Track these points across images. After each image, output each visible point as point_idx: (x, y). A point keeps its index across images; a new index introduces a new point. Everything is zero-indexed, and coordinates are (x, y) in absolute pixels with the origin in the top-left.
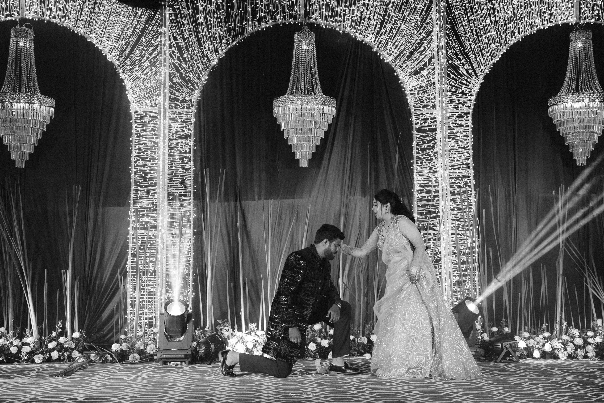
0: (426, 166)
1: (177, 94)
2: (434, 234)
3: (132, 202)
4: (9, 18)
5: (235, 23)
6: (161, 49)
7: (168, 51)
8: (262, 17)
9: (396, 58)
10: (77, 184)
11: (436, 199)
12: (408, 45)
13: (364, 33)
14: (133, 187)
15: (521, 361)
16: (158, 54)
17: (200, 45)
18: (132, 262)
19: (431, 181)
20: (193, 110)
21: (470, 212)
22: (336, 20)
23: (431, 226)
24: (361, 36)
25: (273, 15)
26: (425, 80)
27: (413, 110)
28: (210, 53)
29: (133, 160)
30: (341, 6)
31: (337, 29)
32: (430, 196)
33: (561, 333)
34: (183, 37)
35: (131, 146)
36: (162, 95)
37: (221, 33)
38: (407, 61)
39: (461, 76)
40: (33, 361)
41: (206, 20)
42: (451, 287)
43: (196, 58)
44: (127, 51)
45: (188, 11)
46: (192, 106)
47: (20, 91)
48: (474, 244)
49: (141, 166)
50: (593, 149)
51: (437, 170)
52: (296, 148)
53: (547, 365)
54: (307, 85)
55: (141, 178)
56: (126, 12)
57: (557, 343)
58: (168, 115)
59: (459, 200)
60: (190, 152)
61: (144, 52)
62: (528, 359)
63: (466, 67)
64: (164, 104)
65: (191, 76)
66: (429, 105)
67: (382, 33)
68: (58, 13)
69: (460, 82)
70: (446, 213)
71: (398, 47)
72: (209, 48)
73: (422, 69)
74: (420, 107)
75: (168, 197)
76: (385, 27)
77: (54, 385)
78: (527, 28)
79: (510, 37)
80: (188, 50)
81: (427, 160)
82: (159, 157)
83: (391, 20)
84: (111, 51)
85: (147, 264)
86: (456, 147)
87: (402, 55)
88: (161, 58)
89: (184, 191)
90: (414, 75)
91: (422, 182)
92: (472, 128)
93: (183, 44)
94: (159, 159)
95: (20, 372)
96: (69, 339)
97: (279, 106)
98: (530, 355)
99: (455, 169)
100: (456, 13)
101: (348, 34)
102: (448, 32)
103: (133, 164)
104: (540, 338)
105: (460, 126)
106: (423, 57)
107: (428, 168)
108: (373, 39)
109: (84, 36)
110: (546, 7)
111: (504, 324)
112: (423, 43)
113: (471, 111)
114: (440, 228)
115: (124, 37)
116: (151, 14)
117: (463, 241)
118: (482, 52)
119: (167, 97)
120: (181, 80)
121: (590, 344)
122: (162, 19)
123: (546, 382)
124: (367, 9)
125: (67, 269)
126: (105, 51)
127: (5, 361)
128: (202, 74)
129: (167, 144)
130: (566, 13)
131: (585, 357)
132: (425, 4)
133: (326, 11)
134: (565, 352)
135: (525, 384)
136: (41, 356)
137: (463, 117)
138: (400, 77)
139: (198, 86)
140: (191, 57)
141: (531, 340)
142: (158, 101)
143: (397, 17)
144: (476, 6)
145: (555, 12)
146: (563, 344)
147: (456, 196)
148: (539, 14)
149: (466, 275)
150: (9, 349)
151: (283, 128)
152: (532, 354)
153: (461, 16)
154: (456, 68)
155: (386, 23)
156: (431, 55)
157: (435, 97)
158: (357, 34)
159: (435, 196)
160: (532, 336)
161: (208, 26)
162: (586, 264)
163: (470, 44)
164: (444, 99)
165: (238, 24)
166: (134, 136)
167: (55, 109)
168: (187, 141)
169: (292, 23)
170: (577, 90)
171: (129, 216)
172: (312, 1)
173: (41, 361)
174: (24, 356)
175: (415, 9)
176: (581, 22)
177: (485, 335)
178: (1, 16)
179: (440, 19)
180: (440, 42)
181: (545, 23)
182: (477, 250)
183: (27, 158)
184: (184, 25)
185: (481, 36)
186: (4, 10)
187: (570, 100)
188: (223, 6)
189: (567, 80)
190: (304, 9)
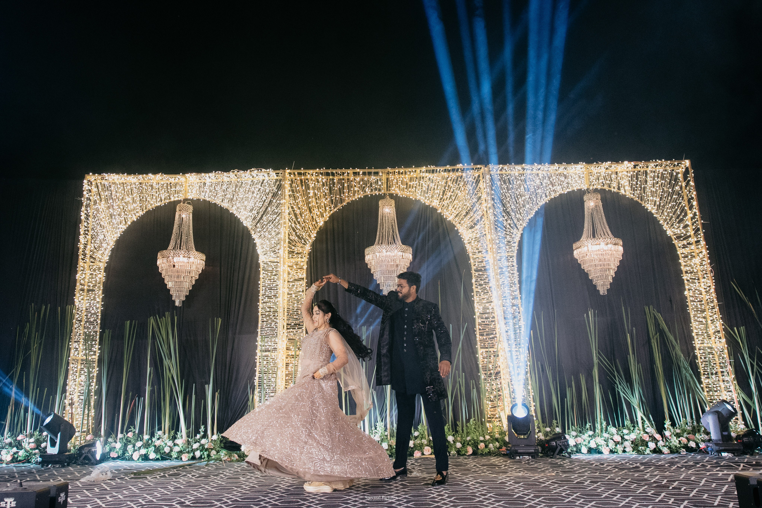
0: (484, 297)
1: (293, 248)
2: (494, 352)
3: (259, 330)
4: (176, 199)
5: (336, 195)
6: (282, 215)
7: (287, 217)
8: (355, 190)
9: (455, 217)
10: (218, 318)
11: (493, 323)
12: (464, 207)
13: (431, 199)
14: (260, 319)
15: (573, 457)
16: (279, 219)
17: (311, 212)
18: (259, 378)
19: (488, 309)
20: (305, 259)
22: (410, 191)
23: (491, 345)
24: (428, 201)
25: (363, 189)
26: (479, 233)
27: (471, 255)
28: (318, 217)
29: (261, 298)
30: (413, 181)
31: (410, 197)
32: (489, 321)
33: (602, 431)
34: (298, 207)
35: (259, 288)
36: (282, 248)
37: (326, 202)
38: (464, 218)
39: (506, 228)
40: (181, 459)
41: (315, 194)
42: (510, 394)
43: (308, 222)
44: (258, 218)
45: (302, 188)
46: (305, 257)
47: (180, 249)
48: (526, 359)
49: (266, 303)
50: (612, 281)
51: (492, 300)
52: (383, 286)
53: (595, 460)
54: (390, 239)
55: (266, 311)
57: (600, 441)
58: (286, 263)
59: (511, 324)
60: (303, 291)
61: (270, 218)
62: (577, 454)
63: (509, 222)
64: (284, 256)
65: (304, 234)
66: (482, 251)
67: (444, 199)
68: (210, 194)
69: (505, 233)
70: (502, 334)
71: (457, 209)
72: (317, 214)
73: (475, 224)
75: (287, 326)
76: (446, 194)
78: (551, 193)
79: (539, 200)
80: (301, 216)
81: (484, 293)
82: (280, 296)
83: (450, 189)
84: (246, 219)
85: (270, 380)
87: (460, 214)
88: (281, 221)
90: (470, 228)
91: (481, 310)
92: (517, 267)
93: (298, 212)
94: (280, 298)
96: (210, 440)
97: (369, 254)
98: (579, 451)
99: (506, 299)
100: (498, 184)
101: (419, 200)
102: (493, 197)
103: (261, 301)
104: (586, 436)
105: (508, 266)
106: (476, 215)
108: (438, 203)
109: (227, 209)
111: (555, 424)
112: (476, 205)
113: (515, 254)
114: (498, 347)
115: (256, 209)
116: (276, 192)
118: (519, 211)
119: (287, 250)
120: (296, 238)
121: (627, 440)
122: (283, 194)
125: (209, 384)
126: (242, 219)
127: (160, 458)
128: (311, 232)
129: (286, 285)
130: (579, 182)
131: (624, 451)
132: (475, 177)
133: (402, 184)
134: (607, 448)
136: (186, 454)
137: (510, 259)
138: (460, 231)
139: (309, 242)
140: (304, 221)
141: (578, 438)
142: (279, 254)
143: (454, 187)
144: (513, 178)
145: (570, 181)
146: (605, 441)
147: (509, 320)
148: (559, 182)
150: (163, 449)
151: (372, 271)
152: (580, 450)
153: (502, 185)
154: (501, 223)
155: (447, 192)
156: (481, 214)
157: (487, 245)
158: (426, 200)
159: (492, 321)
160: (579, 434)
161: (316, 198)
162: (616, 373)
163: (510, 205)
164: (494, 246)
165: (338, 196)
166: (262, 280)
167: (206, 262)
168: (301, 283)
169: (377, 194)
170: (594, 236)
171: (257, 341)
172: (391, 177)
173: (187, 459)
174: (174, 455)
175: (468, 182)
176: (591, 188)
177: (540, 434)
178: (171, 197)
179: (486, 188)
180: (488, 204)
181: (565, 189)
182: (528, 363)
183: (184, 299)
184: (298, 198)
185: (518, 199)
186: (174, 194)
187: (590, 244)
188: (327, 184)
189: (585, 229)
190: (386, 184)
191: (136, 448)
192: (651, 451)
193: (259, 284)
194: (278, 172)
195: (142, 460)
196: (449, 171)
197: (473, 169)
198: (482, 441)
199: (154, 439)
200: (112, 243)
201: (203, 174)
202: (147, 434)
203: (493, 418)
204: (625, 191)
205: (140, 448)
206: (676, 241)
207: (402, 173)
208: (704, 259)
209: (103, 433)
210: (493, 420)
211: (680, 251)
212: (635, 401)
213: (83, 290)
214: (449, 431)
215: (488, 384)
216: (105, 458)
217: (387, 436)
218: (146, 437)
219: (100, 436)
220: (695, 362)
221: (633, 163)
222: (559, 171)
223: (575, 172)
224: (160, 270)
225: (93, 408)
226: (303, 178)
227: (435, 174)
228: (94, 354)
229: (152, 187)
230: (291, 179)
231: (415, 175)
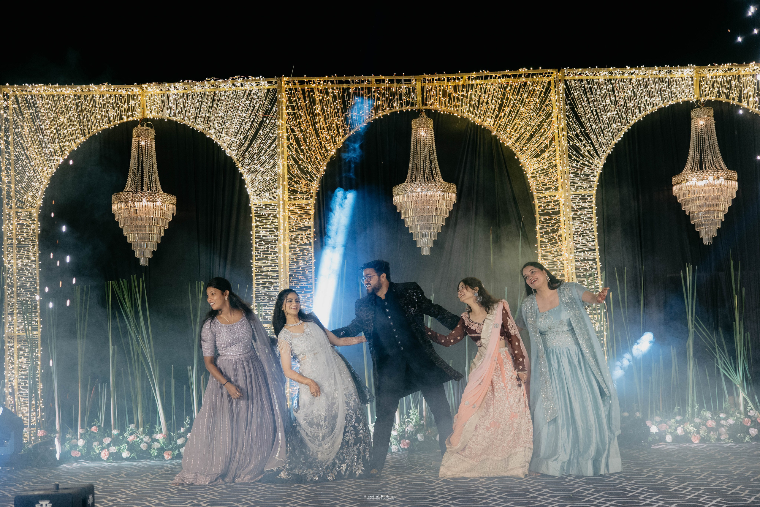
0: (551, 249)
1: (296, 186)
3: (254, 296)
4: (131, 119)
5: (352, 112)
6: (278, 141)
7: (286, 143)
8: (379, 105)
9: (516, 142)
10: (200, 280)
12: (528, 128)
13: (482, 117)
14: (254, 281)
15: (654, 446)
16: (276, 147)
17: (318, 135)
19: (556, 265)
20: (313, 201)
22: (454, 105)
24: (479, 120)
25: (390, 103)
26: (547, 163)
27: (535, 193)
28: (328, 143)
29: (254, 253)
30: (459, 91)
31: (455, 115)
33: (693, 415)
34: (300, 128)
35: (252, 240)
36: (281, 187)
37: (338, 123)
38: (527, 143)
39: (583, 157)
40: (163, 458)
41: (323, 111)
43: (314, 149)
44: (246, 145)
45: (305, 102)
46: (311, 197)
47: (142, 190)
48: (603, 328)
49: (262, 259)
50: (720, 227)
51: (562, 253)
52: (418, 236)
54: (426, 171)
55: (262, 271)
56: (244, 107)
57: (689, 427)
58: (287, 207)
60: (310, 244)
61: (262, 145)
62: (660, 444)
63: (588, 148)
64: (283, 197)
65: (310, 167)
66: (551, 188)
67: (501, 116)
68: (178, 111)
69: (582, 164)
71: (518, 130)
72: (326, 138)
73: (543, 151)
74: (542, 190)
76: (504, 110)
78: (647, 107)
79: (631, 117)
80: (305, 142)
81: (551, 244)
82: (280, 249)
83: (510, 103)
84: (229, 146)
86: (580, 229)
87: (521, 138)
88: (279, 150)
89: (305, 283)
90: (535, 157)
92: (596, 210)
93: (300, 136)
94: (280, 253)
97: (398, 194)
98: (662, 440)
99: (580, 252)
100: (575, 94)
101: (467, 119)
102: (567, 114)
103: (254, 258)
104: (672, 422)
105: (584, 208)
106: (544, 139)
107: (553, 252)
108: (492, 123)
109: (203, 133)
110: (666, 85)
111: (635, 408)
112: (543, 125)
113: (594, 192)
115: (242, 132)
116: (269, 108)
118: (603, 133)
119: (286, 189)
120: (299, 172)
121: (723, 426)
122: (279, 112)
124: (485, 93)
125: (192, 365)
126: (224, 146)
127: (136, 457)
128: (320, 164)
129: (287, 236)
130: (687, 91)
131: (719, 439)
132: (544, 86)
133: (443, 97)
134: (698, 436)
136: (170, 452)
137: (587, 199)
138: (521, 161)
139: (317, 177)
140: (309, 149)
141: (663, 424)
142: (277, 193)
143: (515, 100)
144: (595, 87)
145: (675, 90)
146: (696, 428)
147: (583, 279)
148: (659, 92)
150: (139, 446)
151: (403, 217)
152: (664, 439)
153: (580, 97)
154: (577, 150)
155: (505, 107)
156: (551, 137)
157: (557, 180)
158: (476, 119)
160: (664, 420)
161: (325, 117)
162: (716, 345)
163: (591, 125)
164: (566, 181)
165: (355, 114)
166: (255, 229)
167: (177, 205)
168: (307, 233)
169: (409, 110)
170: (701, 168)
172: (429, 86)
173: (170, 458)
174: (154, 452)
175: (534, 91)
176: (702, 100)
178: (123, 116)
179: (559, 100)
180: (560, 124)
181: (666, 101)
182: (605, 334)
183: (151, 256)
184: (301, 117)
185: (602, 116)
186: (126, 111)
187: (694, 179)
188: (339, 96)
189: (690, 158)
190: (421, 96)
191: (104, 445)
192: (751, 439)
193: (252, 235)
194: (270, 80)
195: (114, 459)
196: (509, 77)
197: (541, 74)
199: (125, 435)
200: (46, 181)
201: (166, 84)
202: (115, 428)
204: (748, 104)
205: (109, 445)
207: (444, 80)
209: (57, 427)
212: (738, 380)
213: (11, 245)
216: (65, 458)
217: (423, 425)
218: (115, 432)
219: (55, 432)
222: (660, 76)
223: (683, 76)
224: (116, 219)
225: (42, 397)
226: (306, 88)
227: (490, 82)
228: (35, 329)
229: (95, 102)
230: (290, 89)
231: (461, 83)
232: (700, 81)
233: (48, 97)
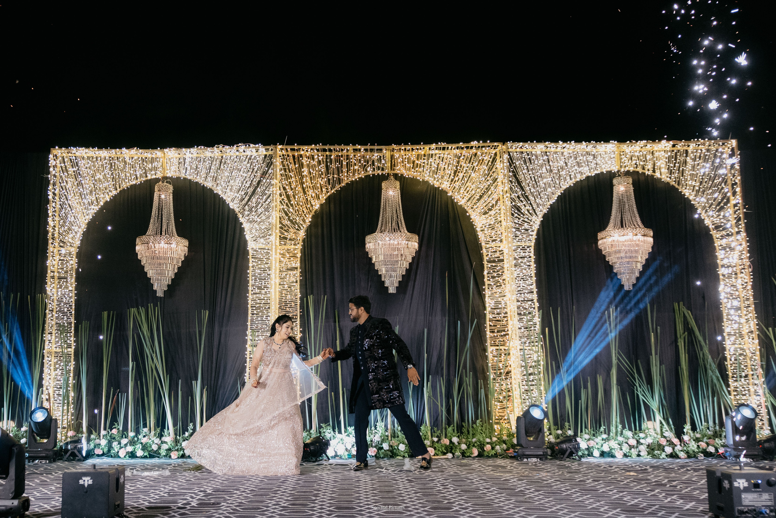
0: (496, 291)
1: (286, 234)
2: (505, 350)
3: (249, 323)
4: (154, 177)
5: (333, 174)
6: (273, 197)
7: (279, 199)
8: (355, 169)
9: (468, 201)
10: (205, 310)
11: (506, 319)
12: (478, 190)
13: (440, 181)
14: (250, 311)
15: (583, 460)
16: (271, 201)
17: (305, 193)
19: (501, 304)
20: (299, 247)
21: (535, 330)
22: (417, 171)
23: (502, 343)
24: (438, 183)
25: (364, 167)
26: (493, 219)
27: (483, 244)
28: (313, 200)
29: (250, 288)
30: (421, 159)
31: (418, 178)
32: (501, 317)
33: (616, 435)
34: (291, 187)
35: (248, 277)
36: (274, 234)
37: (322, 183)
38: (477, 203)
39: (524, 215)
40: (170, 457)
41: (310, 173)
42: (521, 395)
43: (302, 204)
44: (246, 199)
45: (295, 166)
46: (298, 243)
47: (161, 234)
48: (539, 358)
49: (257, 294)
50: (638, 276)
51: (505, 294)
52: (385, 277)
53: (606, 463)
54: (394, 224)
55: (257, 303)
56: (245, 169)
57: (613, 444)
58: (278, 251)
59: (525, 320)
60: (297, 282)
61: (259, 200)
62: (589, 458)
63: (528, 207)
64: (276, 242)
65: (297, 219)
66: (497, 240)
67: (456, 180)
68: (192, 171)
69: (523, 221)
70: (514, 332)
71: (470, 192)
72: (312, 195)
73: (490, 210)
76: (458, 175)
77: (188, 479)
78: (577, 175)
79: (563, 183)
81: (497, 286)
82: (272, 286)
83: (463, 170)
84: (233, 200)
86: (521, 275)
87: (472, 198)
88: (273, 204)
89: (292, 314)
90: (484, 214)
91: (493, 305)
92: (534, 259)
93: (290, 193)
94: (271, 288)
95: (161, 467)
97: (370, 242)
98: (590, 454)
99: (521, 294)
100: (517, 163)
101: (427, 182)
102: (510, 179)
103: (250, 292)
104: (599, 439)
105: (524, 257)
106: (491, 199)
107: (498, 293)
108: (449, 185)
109: (211, 189)
110: (592, 157)
111: (567, 427)
112: (490, 188)
113: (533, 244)
114: (509, 345)
115: (243, 189)
116: (265, 170)
117: (529, 356)
118: (540, 195)
119: (278, 236)
120: (289, 222)
121: (642, 444)
122: (274, 173)
123: (606, 479)
125: (196, 379)
126: (228, 200)
127: (148, 456)
128: (306, 217)
129: (278, 275)
130: (609, 162)
131: (639, 455)
132: (491, 156)
133: (408, 163)
134: (621, 451)
135: (588, 481)
136: (176, 452)
137: (526, 250)
138: (472, 217)
139: (303, 227)
140: (297, 204)
141: (591, 441)
142: (270, 240)
143: (468, 167)
144: (534, 157)
145: (599, 162)
146: (619, 445)
147: (523, 317)
148: (586, 163)
149: (533, 385)
150: (151, 447)
151: (374, 260)
152: (592, 453)
153: (521, 165)
154: (518, 209)
155: (459, 172)
156: (497, 198)
157: (502, 233)
158: (435, 182)
159: (504, 317)
160: (592, 437)
161: (311, 178)
162: (636, 374)
163: (530, 189)
164: (509, 235)
165: (336, 176)
166: (251, 269)
167: (188, 247)
168: (294, 272)
169: (380, 174)
170: (622, 226)
171: (247, 335)
172: (397, 155)
173: (176, 457)
174: (163, 452)
175: (483, 160)
176: (622, 170)
177: (551, 437)
178: (148, 175)
179: (504, 169)
180: (504, 187)
181: (592, 170)
182: (542, 363)
183: (166, 289)
184: (291, 177)
185: (539, 182)
186: (151, 170)
187: (616, 235)
188: (323, 161)
189: (612, 217)
190: (390, 163)
191: (122, 445)
192: (667, 456)
193: (249, 273)
194: (268, 147)
195: (129, 457)
196: (462, 148)
197: (489, 146)
198: (488, 443)
199: (140, 437)
200: (84, 226)
201: (184, 149)
202: (131, 431)
203: (501, 419)
204: (661, 175)
205: (126, 445)
206: (715, 231)
207: (409, 150)
208: (743, 252)
209: (85, 429)
210: (501, 421)
211: (717, 243)
212: (654, 404)
213: (53, 277)
214: (454, 432)
215: (497, 385)
216: (90, 454)
217: (388, 436)
218: (131, 434)
219: (82, 433)
220: (724, 363)
221: (671, 143)
222: (587, 150)
223: (606, 150)
224: (139, 257)
225: (73, 403)
226: (296, 154)
227: (446, 152)
228: (69, 346)
229: (125, 162)
230: (283, 155)
231: (423, 153)
232: (620, 155)
233: (88, 158)
